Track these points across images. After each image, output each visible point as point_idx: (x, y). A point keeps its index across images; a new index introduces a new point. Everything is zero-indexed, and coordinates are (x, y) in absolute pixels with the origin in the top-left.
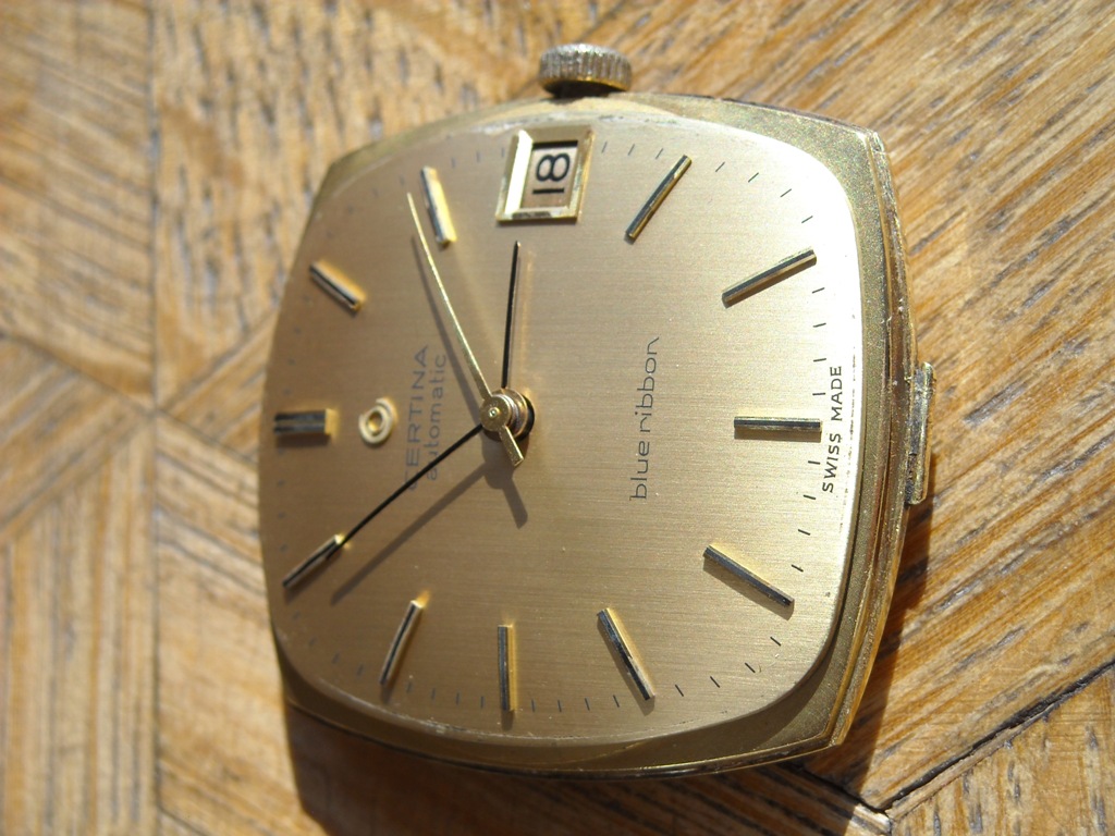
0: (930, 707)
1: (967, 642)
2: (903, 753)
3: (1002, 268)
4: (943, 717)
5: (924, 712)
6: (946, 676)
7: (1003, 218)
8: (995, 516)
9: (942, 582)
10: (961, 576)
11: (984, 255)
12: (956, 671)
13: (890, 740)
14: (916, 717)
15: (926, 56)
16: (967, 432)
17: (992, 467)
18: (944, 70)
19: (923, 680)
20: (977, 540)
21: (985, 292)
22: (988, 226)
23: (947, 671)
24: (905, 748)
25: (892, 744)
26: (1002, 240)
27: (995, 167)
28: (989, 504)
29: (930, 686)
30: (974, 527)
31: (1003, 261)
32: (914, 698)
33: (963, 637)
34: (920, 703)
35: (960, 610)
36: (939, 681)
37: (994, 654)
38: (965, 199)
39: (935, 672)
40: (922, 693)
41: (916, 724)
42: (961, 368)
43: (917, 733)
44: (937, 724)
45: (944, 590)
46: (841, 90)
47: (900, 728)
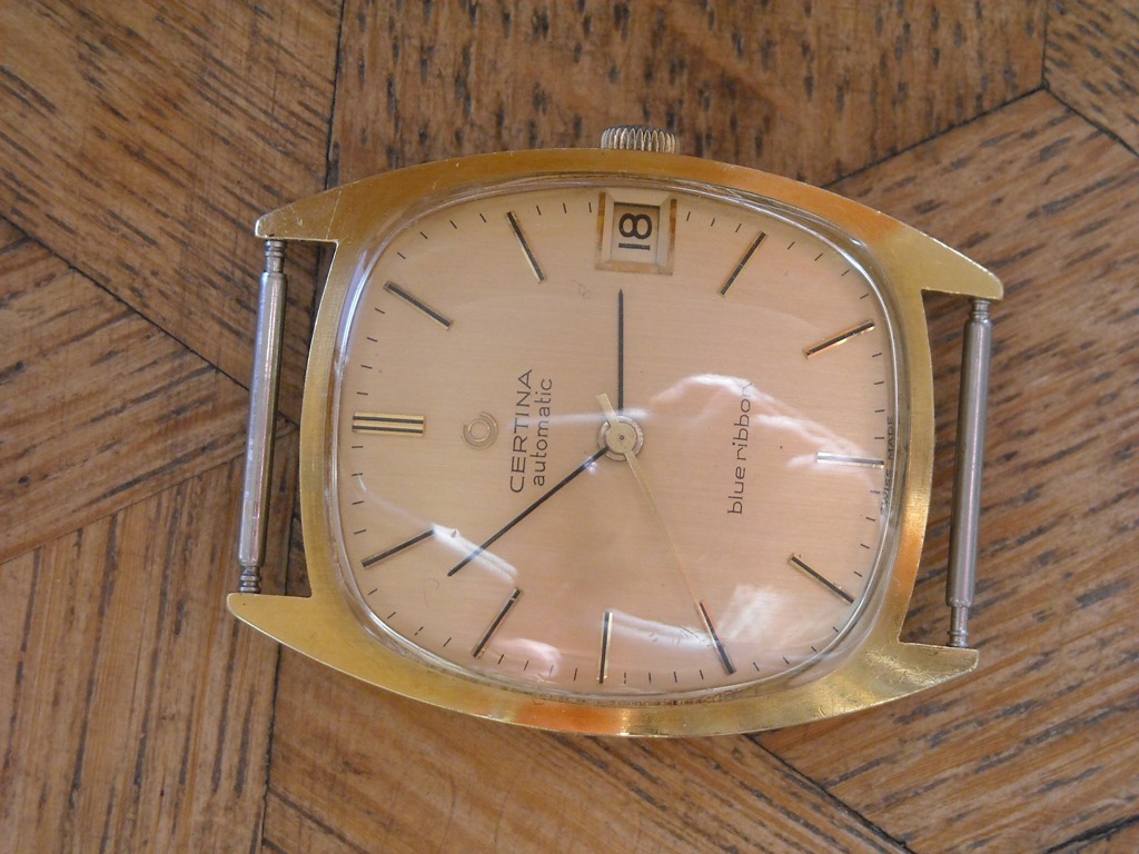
0: (1017, 815)
1: (1054, 771)
2: (991, 847)
3: (1123, 490)
4: (1026, 824)
5: (1012, 818)
6: (1034, 794)
7: (1130, 452)
8: (1090, 679)
9: (1040, 722)
10: (1057, 720)
11: (1112, 476)
12: (1042, 792)
13: (983, 835)
14: (1005, 821)
15: (1083, 306)
16: (1076, 610)
17: (1094, 641)
18: (1096, 322)
19: (1014, 794)
20: (1074, 694)
21: (1105, 505)
22: (1117, 454)
23: (1035, 790)
24: (994, 843)
25: (984, 838)
26: (1126, 468)
27: (1127, 411)
28: (1087, 669)
29: (1019, 800)
30: (1073, 683)
31: (1124, 485)
32: (1006, 806)
33: (1053, 766)
34: (1011, 811)
35: (1051, 745)
36: (1028, 797)
37: (1075, 783)
38: (1100, 429)
39: (1025, 789)
40: (1014, 803)
41: (1006, 826)
42: (1080, 559)
43: (1005, 833)
44: (1021, 829)
45: (1041, 729)
46: (1010, 315)
47: (991, 827)
